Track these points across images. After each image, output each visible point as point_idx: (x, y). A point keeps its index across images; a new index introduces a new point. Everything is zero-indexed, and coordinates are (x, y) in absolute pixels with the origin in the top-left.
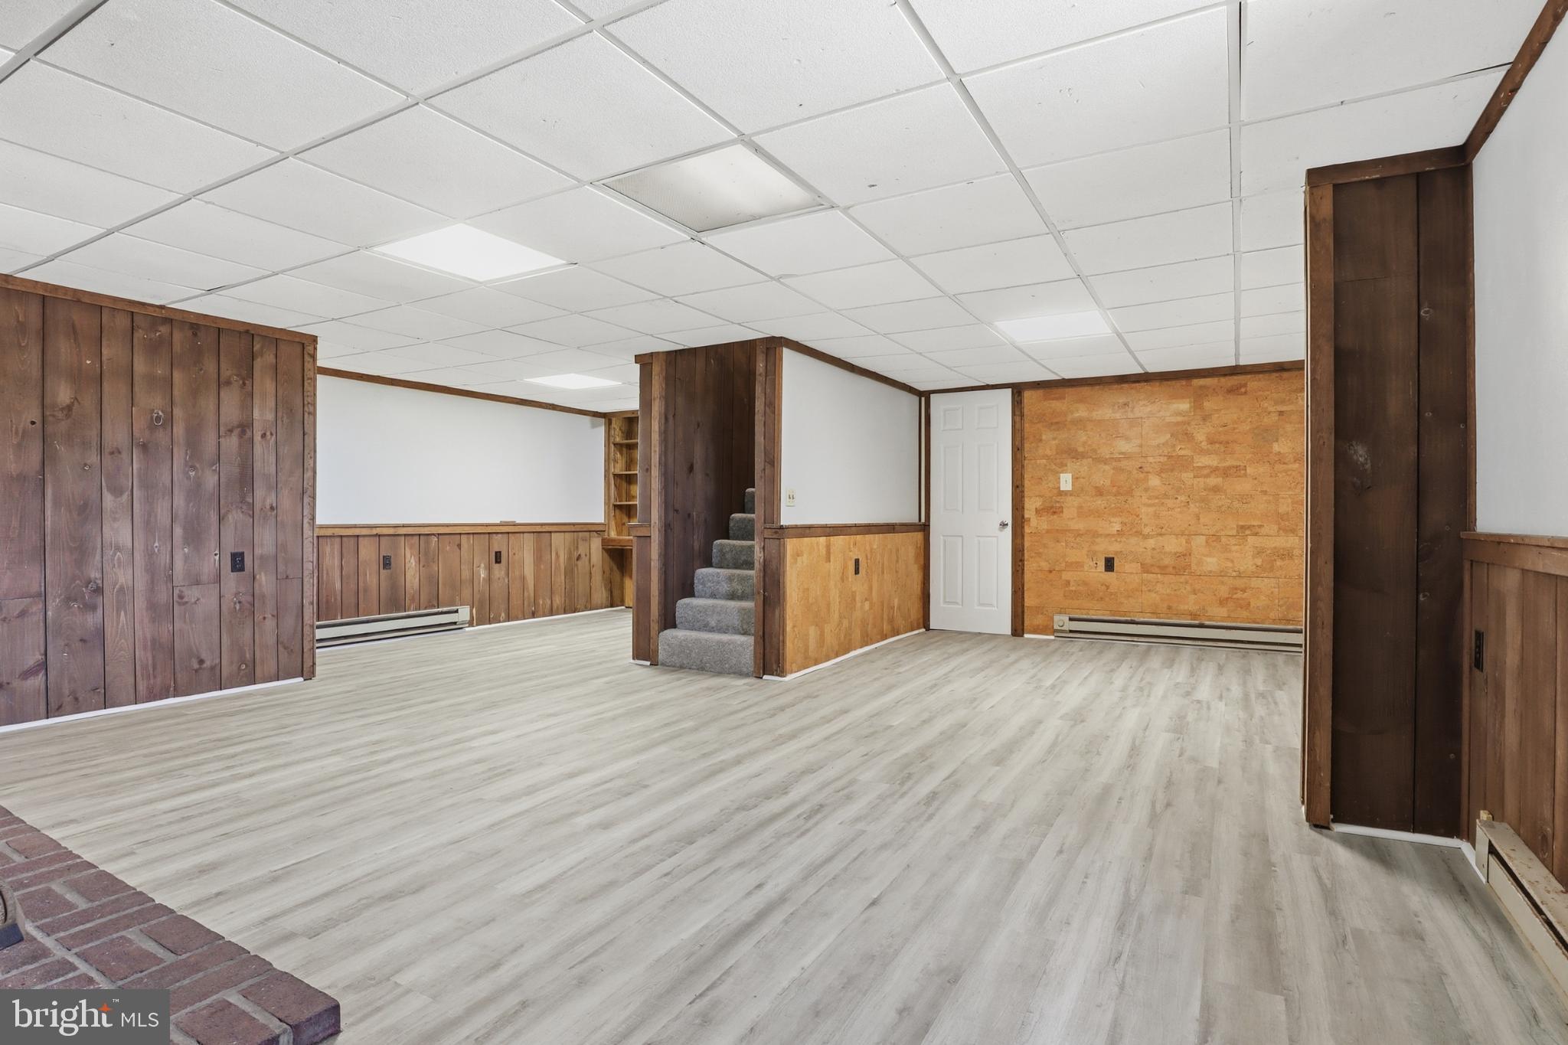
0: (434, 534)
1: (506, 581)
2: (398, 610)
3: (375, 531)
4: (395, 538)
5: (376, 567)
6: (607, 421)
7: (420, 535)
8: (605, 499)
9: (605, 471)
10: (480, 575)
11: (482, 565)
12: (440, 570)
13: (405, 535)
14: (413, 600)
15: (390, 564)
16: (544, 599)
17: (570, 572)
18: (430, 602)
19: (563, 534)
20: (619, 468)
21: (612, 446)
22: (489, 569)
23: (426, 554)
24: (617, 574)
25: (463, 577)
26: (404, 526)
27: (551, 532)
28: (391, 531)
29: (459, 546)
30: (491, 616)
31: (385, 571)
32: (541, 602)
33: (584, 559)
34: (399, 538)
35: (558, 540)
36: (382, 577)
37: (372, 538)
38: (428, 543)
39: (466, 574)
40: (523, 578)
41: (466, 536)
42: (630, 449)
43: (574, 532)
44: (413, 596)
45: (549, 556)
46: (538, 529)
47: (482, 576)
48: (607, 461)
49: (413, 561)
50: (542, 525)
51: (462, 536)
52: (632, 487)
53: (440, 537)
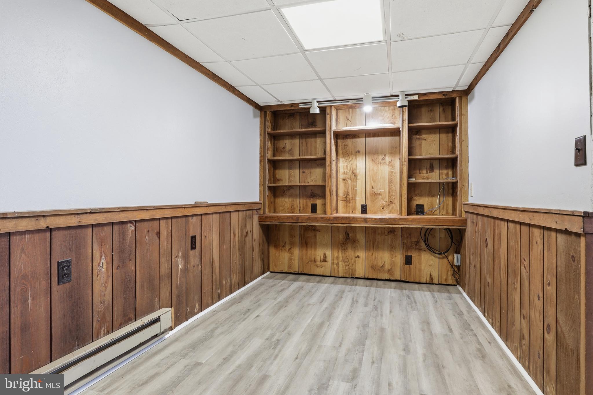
0: (130, 222)
1: (200, 267)
2: (82, 343)
3: (43, 224)
4: (78, 231)
5: (43, 284)
6: (263, 113)
7: (113, 224)
8: (260, 181)
9: (261, 157)
10: (178, 267)
11: (180, 254)
12: (138, 272)
13: (93, 226)
14: (103, 319)
15: (69, 275)
16: (226, 279)
17: (242, 249)
18: (124, 315)
19: (237, 213)
20: (269, 155)
21: (267, 135)
22: (186, 258)
23: (121, 250)
24: (266, 245)
25: (162, 273)
26: (92, 212)
27: (230, 212)
28: (72, 221)
29: (158, 234)
30: (188, 311)
31: (61, 286)
32: (224, 283)
33: (250, 234)
34: (84, 230)
35: (236, 218)
36: (56, 296)
37: (37, 236)
38: (123, 234)
39: (165, 268)
40: (212, 262)
41: (165, 221)
42: (275, 139)
43: (244, 210)
44: (104, 314)
45: (229, 235)
46: (223, 209)
47: (180, 266)
48: (263, 148)
49: (103, 262)
50: (226, 205)
51: (161, 221)
52: (277, 172)
53: (138, 224)
